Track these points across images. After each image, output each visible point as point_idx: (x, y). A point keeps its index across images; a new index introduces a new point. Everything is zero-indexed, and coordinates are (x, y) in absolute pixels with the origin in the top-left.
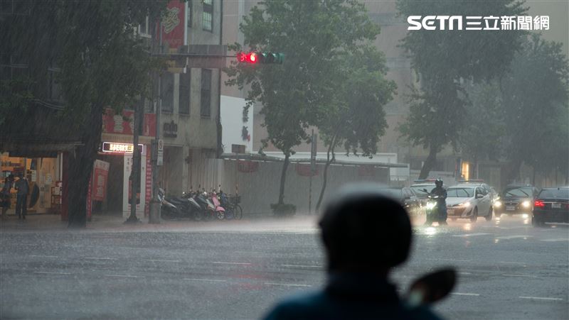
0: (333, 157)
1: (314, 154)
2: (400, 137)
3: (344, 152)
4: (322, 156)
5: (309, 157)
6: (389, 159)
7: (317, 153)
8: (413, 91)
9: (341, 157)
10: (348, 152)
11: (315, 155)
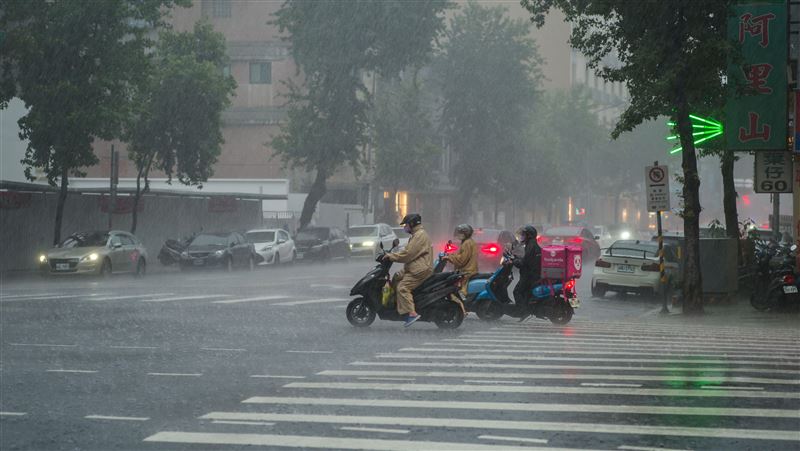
0: (147, 186)
1: (114, 180)
2: (273, 156)
3: (164, 177)
4: (128, 183)
5: (108, 185)
6: (261, 188)
7: (120, 179)
8: (292, 89)
9: (159, 184)
10: (170, 177)
11: (117, 183)
